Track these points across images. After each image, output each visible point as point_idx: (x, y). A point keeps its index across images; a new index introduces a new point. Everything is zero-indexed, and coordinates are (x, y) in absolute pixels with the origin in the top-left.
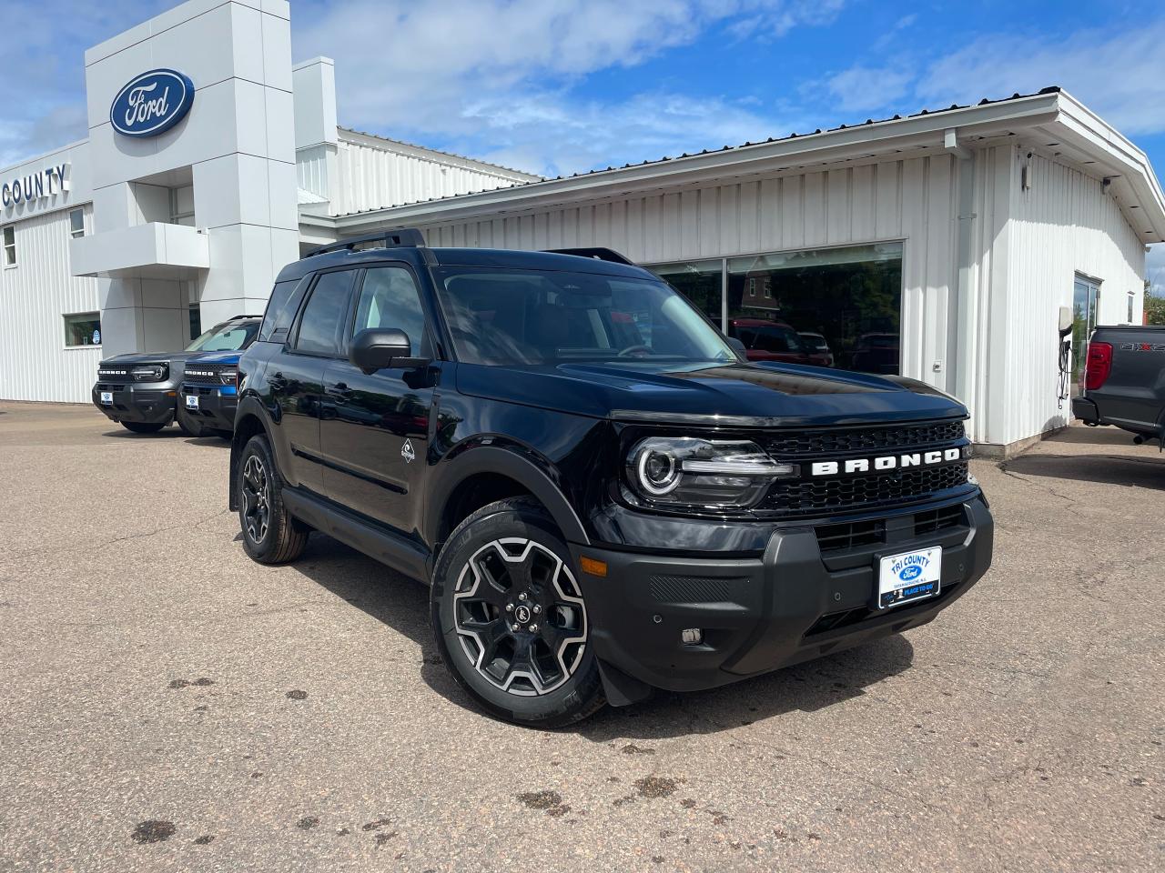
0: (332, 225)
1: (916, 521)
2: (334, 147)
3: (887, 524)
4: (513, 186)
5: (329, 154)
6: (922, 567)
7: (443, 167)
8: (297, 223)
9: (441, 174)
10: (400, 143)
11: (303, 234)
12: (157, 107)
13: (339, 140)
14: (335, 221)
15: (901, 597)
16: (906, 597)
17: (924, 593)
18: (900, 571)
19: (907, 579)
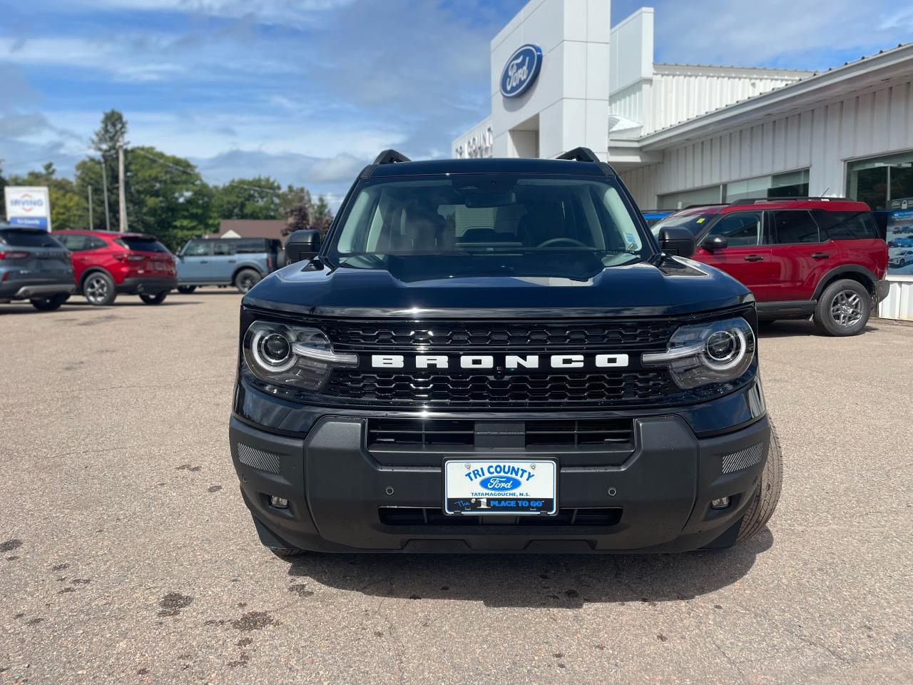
0: (636, 145)
1: (527, 429)
2: (650, 81)
3: (476, 426)
4: (787, 85)
5: (645, 87)
6: (523, 480)
7: (753, 81)
8: (607, 146)
9: (751, 88)
10: (710, 67)
11: (611, 155)
12: (523, 74)
13: (654, 74)
14: (638, 141)
15: (483, 506)
16: (494, 508)
17: (527, 509)
18: (480, 479)
19: (493, 489)
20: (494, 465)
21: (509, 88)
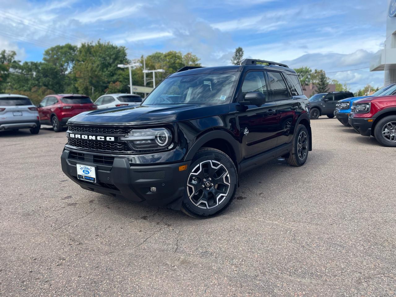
16: (85, 179)
17: (91, 180)
18: (83, 170)
19: (85, 173)
20: (85, 166)
21: (392, 12)
